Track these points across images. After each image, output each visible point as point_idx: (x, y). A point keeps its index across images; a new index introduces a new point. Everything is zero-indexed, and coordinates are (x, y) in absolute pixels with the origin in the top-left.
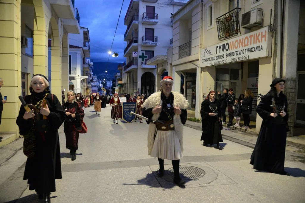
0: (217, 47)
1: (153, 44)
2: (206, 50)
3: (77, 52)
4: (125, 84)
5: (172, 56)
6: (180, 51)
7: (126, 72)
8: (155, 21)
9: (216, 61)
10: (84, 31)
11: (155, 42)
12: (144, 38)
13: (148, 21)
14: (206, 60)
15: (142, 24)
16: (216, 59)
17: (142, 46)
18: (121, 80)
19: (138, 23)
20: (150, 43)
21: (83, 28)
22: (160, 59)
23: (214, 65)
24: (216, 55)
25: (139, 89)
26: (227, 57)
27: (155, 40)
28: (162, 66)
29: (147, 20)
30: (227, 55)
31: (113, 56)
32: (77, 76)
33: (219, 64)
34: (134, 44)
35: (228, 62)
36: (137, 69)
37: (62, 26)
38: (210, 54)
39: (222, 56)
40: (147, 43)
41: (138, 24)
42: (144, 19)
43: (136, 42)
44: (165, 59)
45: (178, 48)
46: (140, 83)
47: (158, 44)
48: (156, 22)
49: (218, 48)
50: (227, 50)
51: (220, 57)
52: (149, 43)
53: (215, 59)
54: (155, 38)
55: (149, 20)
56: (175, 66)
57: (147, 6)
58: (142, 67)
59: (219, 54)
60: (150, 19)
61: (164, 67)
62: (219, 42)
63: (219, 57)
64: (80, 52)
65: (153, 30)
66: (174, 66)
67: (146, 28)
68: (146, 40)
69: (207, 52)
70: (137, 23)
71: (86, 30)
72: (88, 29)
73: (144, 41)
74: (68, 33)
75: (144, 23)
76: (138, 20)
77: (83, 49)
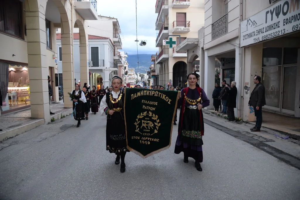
0: (267, 12)
1: (185, 29)
2: (250, 21)
4: (159, 75)
5: (204, 37)
6: (213, 29)
7: (158, 63)
8: (186, 4)
9: (266, 34)
10: (113, 22)
11: (187, 28)
12: (175, 23)
13: (178, 5)
14: (250, 36)
15: (173, 8)
16: (266, 32)
17: (173, 33)
18: (154, 71)
20: (182, 29)
23: (261, 40)
24: (265, 25)
25: (170, 80)
26: (284, 25)
27: (187, 25)
28: (193, 52)
29: (177, 4)
30: (284, 22)
32: (105, 68)
33: (270, 37)
34: (164, 31)
35: (286, 32)
36: (168, 59)
38: (255, 26)
39: (277, 25)
40: (178, 29)
41: (168, 9)
42: (174, 2)
43: (166, 28)
44: (196, 43)
45: (211, 26)
46: (172, 73)
47: (190, 30)
48: (188, 4)
49: (269, 15)
50: (285, 14)
51: (273, 27)
52: (181, 29)
53: (264, 31)
54: (187, 23)
55: (179, 3)
56: (208, 49)
58: (173, 56)
59: (270, 23)
60: (181, 2)
61: (195, 53)
62: (270, 5)
63: (270, 27)
64: (107, 43)
65: (185, 14)
66: (206, 50)
67: (177, 13)
68: (177, 25)
69: (251, 24)
70: (166, 7)
71: (115, 20)
72: (117, 19)
73: (175, 27)
74: (84, 20)
75: (174, 7)
76: (168, 5)
77: (110, 40)
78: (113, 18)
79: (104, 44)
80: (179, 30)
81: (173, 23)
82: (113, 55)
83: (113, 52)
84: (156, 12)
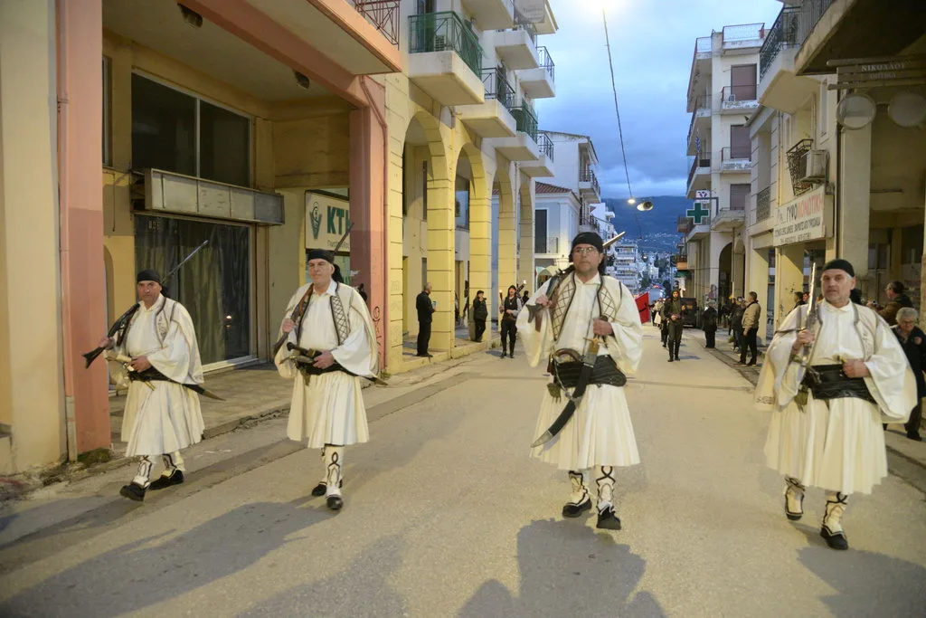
0: (789, 209)
3: (561, 201)
4: (693, 271)
5: (748, 213)
7: (691, 241)
9: (787, 236)
10: (579, 144)
12: (727, 153)
13: (734, 109)
14: (779, 233)
15: (721, 115)
17: (721, 174)
18: (685, 260)
19: (709, 115)
20: (743, 166)
21: (577, 136)
22: (726, 220)
23: (784, 243)
24: (787, 225)
25: (712, 286)
26: (795, 231)
28: (740, 235)
29: (733, 106)
31: (641, 208)
32: (559, 256)
33: (789, 242)
34: (701, 171)
36: (708, 235)
37: (518, 171)
38: (782, 221)
40: (732, 166)
41: (710, 117)
42: (724, 104)
43: (706, 163)
45: (756, 198)
46: (718, 270)
49: (789, 212)
50: (795, 218)
52: (740, 165)
53: (786, 232)
55: (737, 104)
56: (754, 236)
57: (733, 67)
59: (789, 223)
61: (742, 240)
62: (793, 197)
63: (790, 229)
64: (568, 201)
67: (732, 126)
68: (732, 157)
70: (706, 114)
71: (585, 141)
73: (728, 162)
74: (530, 178)
75: (724, 115)
76: (710, 107)
77: (573, 194)
78: (579, 136)
79: (559, 204)
80: (736, 168)
81: (722, 151)
82: (578, 222)
83: (578, 216)
84: (688, 111)
